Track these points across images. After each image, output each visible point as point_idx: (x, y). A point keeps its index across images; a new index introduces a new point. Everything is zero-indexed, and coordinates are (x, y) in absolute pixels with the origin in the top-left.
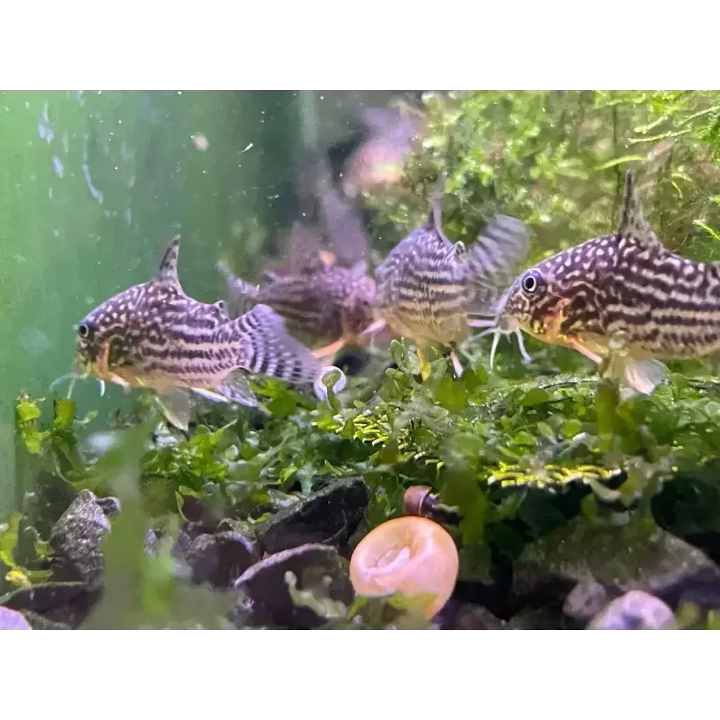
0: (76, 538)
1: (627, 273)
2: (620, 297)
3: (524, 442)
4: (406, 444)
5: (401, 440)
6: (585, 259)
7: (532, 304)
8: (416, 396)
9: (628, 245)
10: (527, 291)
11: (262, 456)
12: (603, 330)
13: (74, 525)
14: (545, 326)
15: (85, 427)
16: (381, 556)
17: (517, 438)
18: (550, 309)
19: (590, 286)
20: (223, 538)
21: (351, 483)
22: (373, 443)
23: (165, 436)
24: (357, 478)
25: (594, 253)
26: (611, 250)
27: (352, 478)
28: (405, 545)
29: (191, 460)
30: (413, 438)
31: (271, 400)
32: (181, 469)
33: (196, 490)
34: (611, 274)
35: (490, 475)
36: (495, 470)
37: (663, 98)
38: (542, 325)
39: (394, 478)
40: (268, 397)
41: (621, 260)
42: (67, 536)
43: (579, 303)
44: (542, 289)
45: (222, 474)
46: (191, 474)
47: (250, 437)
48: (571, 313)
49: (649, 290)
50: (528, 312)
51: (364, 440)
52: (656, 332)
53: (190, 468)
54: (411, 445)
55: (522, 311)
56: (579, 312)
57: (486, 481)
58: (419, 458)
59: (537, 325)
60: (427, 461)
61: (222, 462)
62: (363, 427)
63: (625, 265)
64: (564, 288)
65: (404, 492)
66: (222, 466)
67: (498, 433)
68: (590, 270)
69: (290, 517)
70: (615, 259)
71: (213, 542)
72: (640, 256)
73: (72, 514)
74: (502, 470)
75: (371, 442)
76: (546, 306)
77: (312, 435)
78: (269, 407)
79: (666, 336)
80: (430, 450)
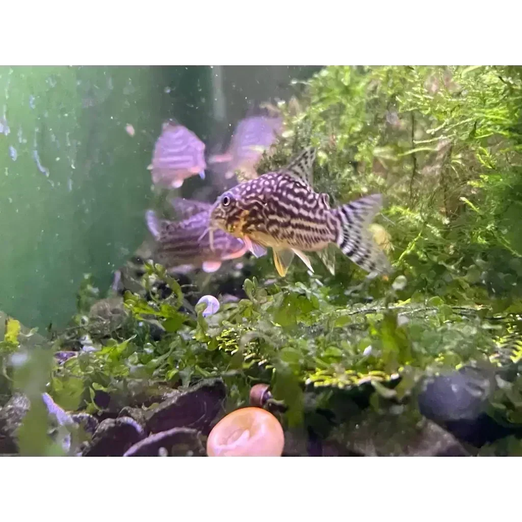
0: (13, 422)
1: (280, 196)
2: (276, 210)
3: (331, 354)
4: (254, 354)
5: (251, 350)
6: (258, 187)
7: (227, 213)
8: (261, 320)
9: (283, 179)
10: (225, 206)
11: (154, 361)
12: (266, 230)
13: (13, 412)
14: (234, 227)
15: (28, 339)
16: (229, 437)
17: (327, 351)
18: (237, 217)
19: (260, 203)
20: (120, 422)
21: (213, 382)
22: (232, 353)
23: (88, 345)
24: (218, 379)
25: (264, 183)
26: (273, 182)
27: (215, 379)
28: (246, 429)
29: (103, 364)
30: (259, 350)
31: (165, 319)
32: (95, 370)
33: (105, 386)
34: (272, 196)
35: (308, 377)
36: (312, 374)
37: (443, 111)
38: (232, 226)
39: (244, 379)
40: (163, 318)
41: (278, 188)
42: (8, 420)
43: (254, 213)
44: (233, 204)
45: (125, 374)
46: (102, 374)
47: (147, 347)
48: (249, 219)
49: (291, 207)
50: (224, 219)
51: (226, 350)
52: (292, 233)
53: (102, 370)
54: (257, 354)
55: (220, 218)
56: (253, 219)
57: (304, 382)
58: (262, 365)
59: (229, 226)
60: (267, 367)
61: (126, 365)
62: (227, 341)
63: (280, 191)
64: (245, 204)
65: (251, 389)
66: (127, 368)
67: (317, 347)
68: (261, 194)
69: (168, 407)
70: (275, 187)
71: (113, 425)
72: (287, 186)
73: (12, 404)
74: (317, 374)
75: (231, 352)
76: (235, 214)
77: (192, 346)
78: (163, 325)
79: (297, 236)
80: (269, 359)
